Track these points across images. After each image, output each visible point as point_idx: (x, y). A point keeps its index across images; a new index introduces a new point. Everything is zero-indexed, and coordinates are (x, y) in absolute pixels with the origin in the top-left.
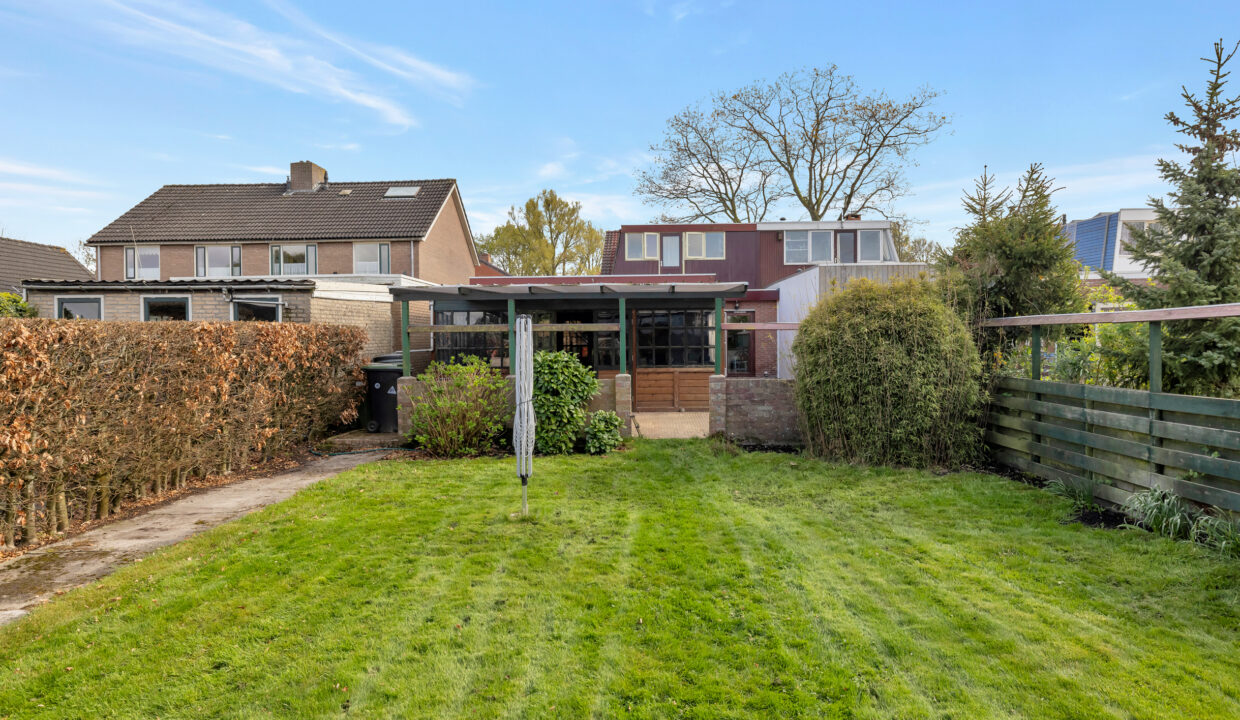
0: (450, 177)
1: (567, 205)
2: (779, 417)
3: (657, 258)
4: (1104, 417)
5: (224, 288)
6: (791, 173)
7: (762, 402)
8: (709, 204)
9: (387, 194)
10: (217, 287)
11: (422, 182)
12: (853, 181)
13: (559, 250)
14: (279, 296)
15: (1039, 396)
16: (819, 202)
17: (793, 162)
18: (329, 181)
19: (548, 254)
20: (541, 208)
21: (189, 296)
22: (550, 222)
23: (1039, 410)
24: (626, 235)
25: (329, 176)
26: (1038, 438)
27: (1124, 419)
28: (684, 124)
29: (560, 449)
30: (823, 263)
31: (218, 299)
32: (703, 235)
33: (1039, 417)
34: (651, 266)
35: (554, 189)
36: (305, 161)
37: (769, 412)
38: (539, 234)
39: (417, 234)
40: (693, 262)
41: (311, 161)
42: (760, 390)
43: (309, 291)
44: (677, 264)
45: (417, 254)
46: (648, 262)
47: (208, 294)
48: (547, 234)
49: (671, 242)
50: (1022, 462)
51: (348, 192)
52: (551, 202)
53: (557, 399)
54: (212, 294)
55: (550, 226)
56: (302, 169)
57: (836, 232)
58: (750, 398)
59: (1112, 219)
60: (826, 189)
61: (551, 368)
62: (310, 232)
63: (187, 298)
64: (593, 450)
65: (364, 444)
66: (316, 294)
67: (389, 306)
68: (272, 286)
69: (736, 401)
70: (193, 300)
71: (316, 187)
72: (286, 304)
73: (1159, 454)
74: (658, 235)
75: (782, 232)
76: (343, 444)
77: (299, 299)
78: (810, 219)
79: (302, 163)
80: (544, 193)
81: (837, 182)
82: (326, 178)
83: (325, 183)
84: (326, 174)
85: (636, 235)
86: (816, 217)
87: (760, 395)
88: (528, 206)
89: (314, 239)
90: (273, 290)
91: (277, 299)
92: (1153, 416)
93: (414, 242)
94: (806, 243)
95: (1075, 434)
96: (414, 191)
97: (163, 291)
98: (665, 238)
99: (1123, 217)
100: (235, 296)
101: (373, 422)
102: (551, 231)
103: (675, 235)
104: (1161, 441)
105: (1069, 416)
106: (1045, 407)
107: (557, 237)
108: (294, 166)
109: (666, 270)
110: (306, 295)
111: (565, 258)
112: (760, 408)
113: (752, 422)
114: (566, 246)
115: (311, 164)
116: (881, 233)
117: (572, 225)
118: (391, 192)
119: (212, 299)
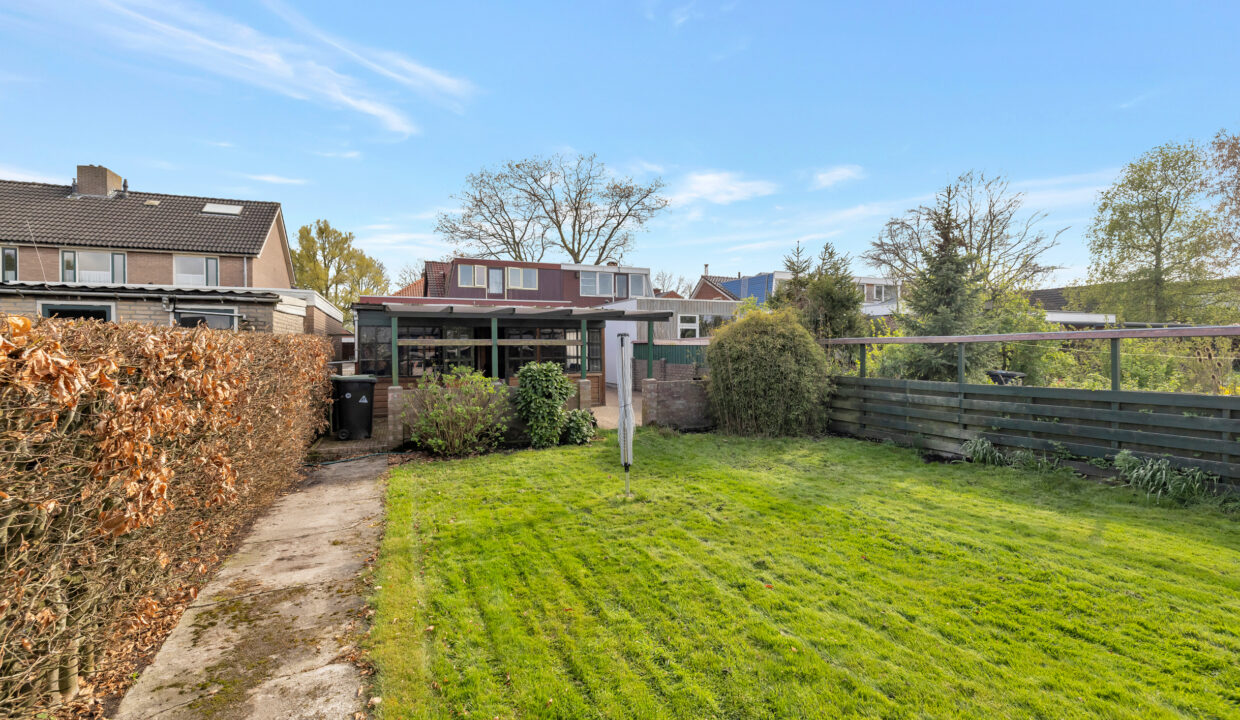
0: (274, 201)
1: (340, 234)
2: (690, 409)
3: (485, 286)
4: (923, 399)
5: (165, 297)
6: (559, 227)
7: (679, 398)
8: (496, 246)
9: (205, 210)
10: (156, 295)
11: (243, 202)
12: (607, 237)
13: (332, 272)
14: (236, 309)
15: (865, 387)
16: (579, 251)
17: (561, 218)
18: (129, 189)
19: (322, 276)
20: (314, 234)
21: (112, 304)
22: (324, 249)
23: (867, 395)
24: (459, 266)
25: (128, 184)
26: (865, 413)
27: (939, 399)
28: (480, 181)
29: (552, 442)
30: (639, 298)
31: (153, 308)
32: (521, 270)
33: (865, 400)
34: (480, 292)
35: (328, 220)
36: (96, 166)
37: (683, 404)
38: (312, 258)
39: (251, 251)
40: (513, 290)
41: (104, 166)
42: (678, 389)
43: (272, 304)
44: (501, 292)
45: (250, 270)
46: (478, 289)
47: (139, 303)
48: (320, 257)
49: (496, 274)
50: (852, 429)
51: (157, 203)
52: (323, 231)
53: (550, 401)
54: (145, 303)
55: (324, 252)
56: (94, 175)
57: (616, 274)
58: (671, 394)
59: (770, 277)
60: (583, 243)
61: (546, 376)
62: (118, 240)
63: (110, 307)
64: (579, 441)
65: (353, 452)
66: (279, 307)
67: (301, 320)
68: (228, 297)
69: (662, 398)
70: (117, 309)
71: (111, 194)
72: (245, 317)
73: (966, 418)
74: (485, 268)
75: (578, 272)
76: (329, 452)
77: (259, 311)
78: (573, 262)
79: (91, 167)
80: (318, 222)
81: (592, 238)
82: (125, 186)
83: (125, 191)
84: (125, 181)
85: (467, 266)
86: (577, 261)
87: (678, 392)
88: (300, 232)
89: (123, 247)
90: (227, 302)
91: (232, 311)
92: (961, 397)
93: (248, 258)
94: (595, 281)
95: (899, 410)
96: (237, 210)
97: (74, 297)
98: (491, 271)
99: (776, 276)
100: (178, 306)
101: (344, 430)
102: (325, 257)
103: (500, 269)
104: (966, 410)
105: (894, 399)
106: (869, 394)
107: (331, 261)
108: (82, 170)
109: (492, 296)
110: (267, 308)
111: (338, 281)
112: (678, 402)
113: (673, 413)
114: (339, 271)
115: (106, 170)
116: (644, 278)
117: (346, 252)
118: (209, 208)
119: (146, 308)
